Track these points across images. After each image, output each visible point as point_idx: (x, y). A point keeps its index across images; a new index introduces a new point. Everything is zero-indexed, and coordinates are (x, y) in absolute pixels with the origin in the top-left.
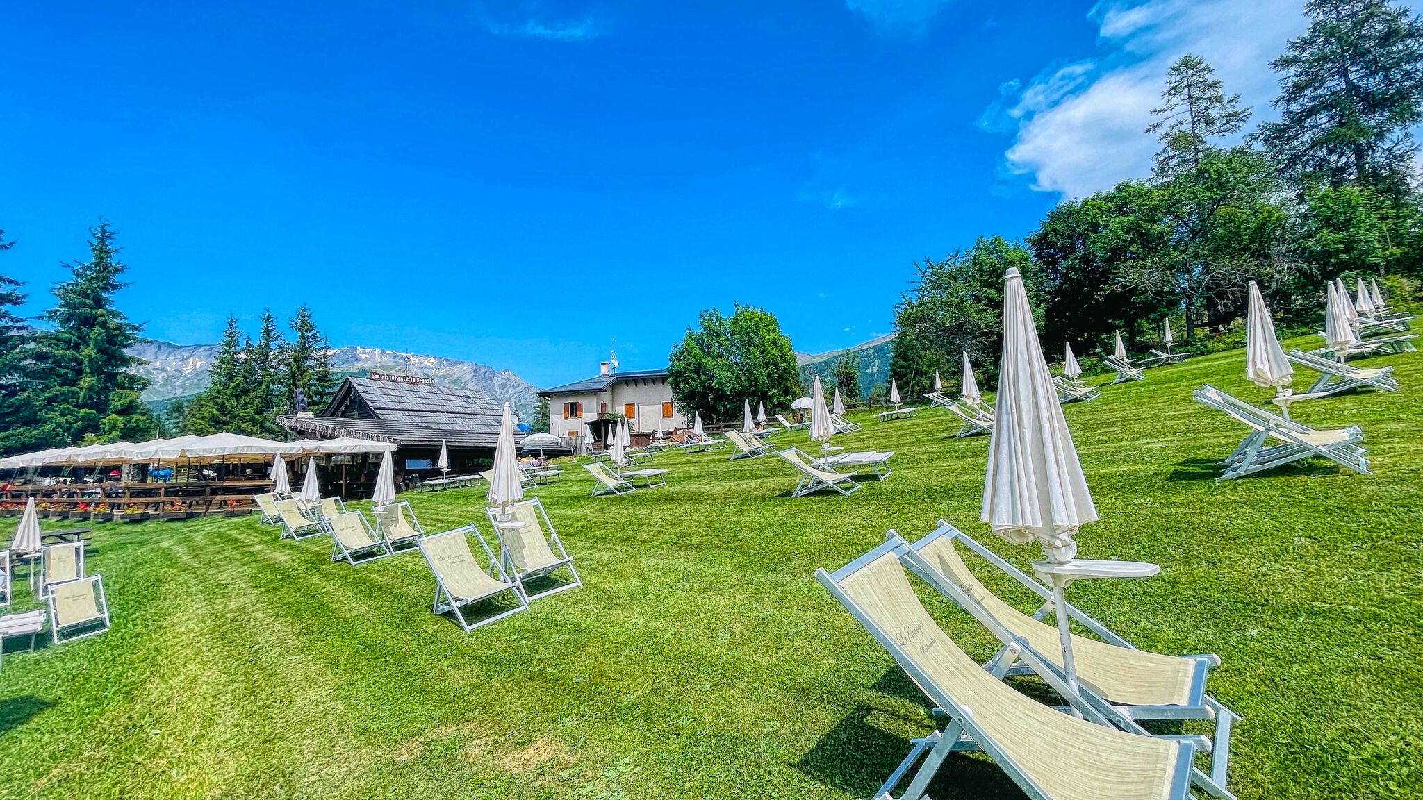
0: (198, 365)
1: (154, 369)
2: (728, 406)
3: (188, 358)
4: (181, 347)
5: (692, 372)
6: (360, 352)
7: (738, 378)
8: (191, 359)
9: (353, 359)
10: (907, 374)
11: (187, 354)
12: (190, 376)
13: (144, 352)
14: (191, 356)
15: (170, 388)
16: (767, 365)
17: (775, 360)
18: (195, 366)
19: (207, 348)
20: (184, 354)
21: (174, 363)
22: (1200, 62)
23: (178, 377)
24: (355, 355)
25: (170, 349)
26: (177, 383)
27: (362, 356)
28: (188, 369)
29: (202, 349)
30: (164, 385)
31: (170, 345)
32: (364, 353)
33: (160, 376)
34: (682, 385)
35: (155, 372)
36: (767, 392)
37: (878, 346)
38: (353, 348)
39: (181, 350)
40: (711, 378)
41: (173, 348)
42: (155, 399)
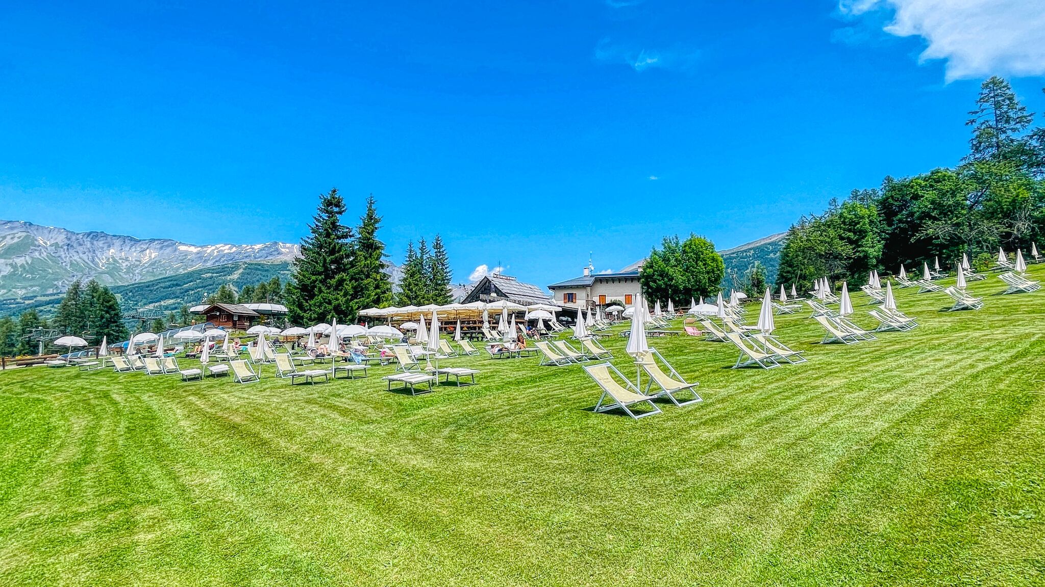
0: (153, 256)
1: (120, 259)
2: (681, 297)
3: (145, 250)
4: (140, 241)
5: (658, 275)
6: (281, 246)
7: (689, 280)
8: (148, 251)
9: (276, 253)
10: (792, 278)
11: (145, 247)
12: (146, 265)
13: (113, 244)
14: (147, 248)
15: (131, 275)
16: (708, 273)
17: (713, 270)
18: (150, 257)
19: (159, 242)
20: (142, 246)
21: (135, 254)
22: (1002, 82)
23: (137, 266)
24: (277, 250)
25: (133, 243)
26: (137, 271)
27: (283, 250)
28: (145, 260)
29: (156, 242)
30: (127, 273)
31: (132, 239)
32: (285, 247)
33: (124, 265)
34: (651, 284)
35: (120, 261)
36: (707, 289)
37: (758, 248)
38: (276, 243)
39: (140, 243)
40: (672, 279)
41: (134, 241)
42: (120, 284)
